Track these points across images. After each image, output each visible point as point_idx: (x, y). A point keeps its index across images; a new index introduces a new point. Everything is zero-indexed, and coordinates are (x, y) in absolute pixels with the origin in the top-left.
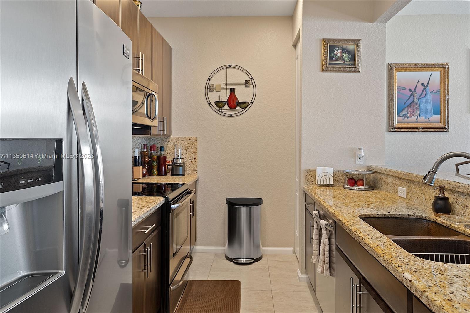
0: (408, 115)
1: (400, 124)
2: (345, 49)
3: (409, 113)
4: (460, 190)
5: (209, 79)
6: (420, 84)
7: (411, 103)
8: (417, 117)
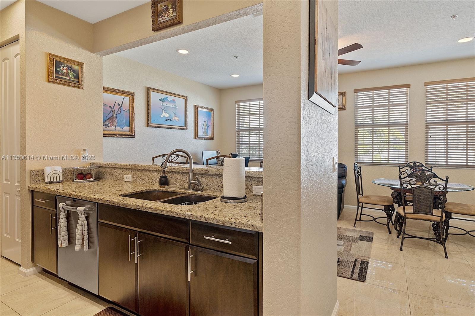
0: (110, 125)
2: (70, 68)
3: (110, 123)
4: (175, 171)
6: (117, 104)
7: (111, 117)
8: (115, 127)
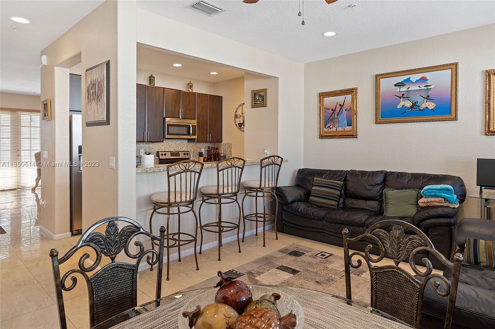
0: (331, 127)
1: (326, 133)
2: (260, 95)
3: (331, 125)
5: (236, 112)
6: (338, 105)
7: (332, 119)
8: (337, 128)
